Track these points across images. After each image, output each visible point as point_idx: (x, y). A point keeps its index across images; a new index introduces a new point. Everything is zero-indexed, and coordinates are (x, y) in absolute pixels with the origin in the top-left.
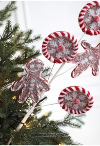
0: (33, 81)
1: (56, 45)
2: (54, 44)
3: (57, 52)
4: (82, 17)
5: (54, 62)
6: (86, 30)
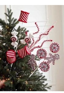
0: (32, 61)
2: (40, 52)
3: (41, 55)
5: (40, 58)
6: (52, 51)
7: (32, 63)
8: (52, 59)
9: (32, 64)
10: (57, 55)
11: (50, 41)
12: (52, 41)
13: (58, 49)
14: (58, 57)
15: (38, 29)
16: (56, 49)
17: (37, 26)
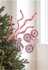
1: (27, 37)
2: (26, 36)
4: (32, 32)
5: (26, 41)
6: (33, 36)
7: (19, 45)
8: (33, 42)
9: (19, 47)
10: (37, 40)
11: (32, 28)
12: (33, 27)
13: (37, 35)
14: (38, 41)
15: (23, 16)
16: (36, 35)
17: (22, 13)
